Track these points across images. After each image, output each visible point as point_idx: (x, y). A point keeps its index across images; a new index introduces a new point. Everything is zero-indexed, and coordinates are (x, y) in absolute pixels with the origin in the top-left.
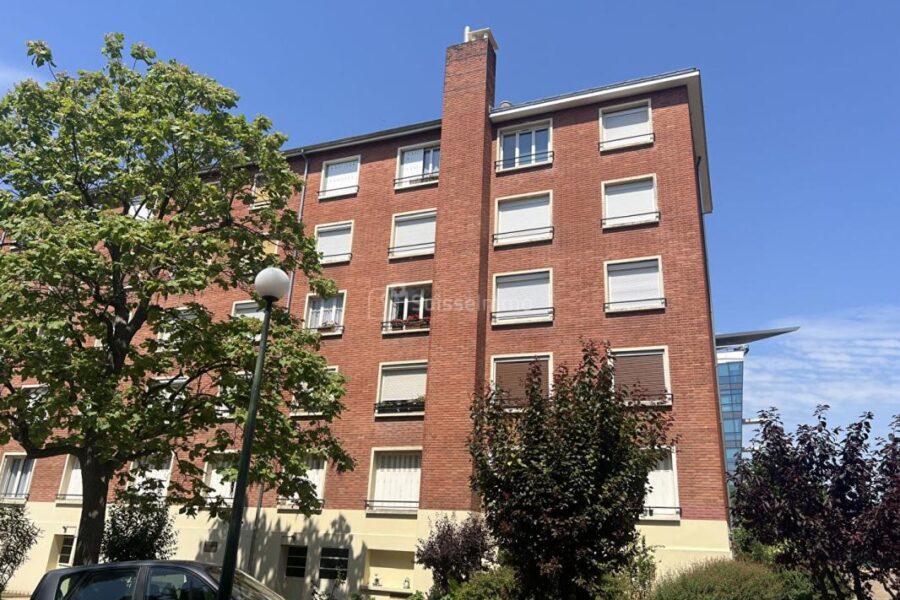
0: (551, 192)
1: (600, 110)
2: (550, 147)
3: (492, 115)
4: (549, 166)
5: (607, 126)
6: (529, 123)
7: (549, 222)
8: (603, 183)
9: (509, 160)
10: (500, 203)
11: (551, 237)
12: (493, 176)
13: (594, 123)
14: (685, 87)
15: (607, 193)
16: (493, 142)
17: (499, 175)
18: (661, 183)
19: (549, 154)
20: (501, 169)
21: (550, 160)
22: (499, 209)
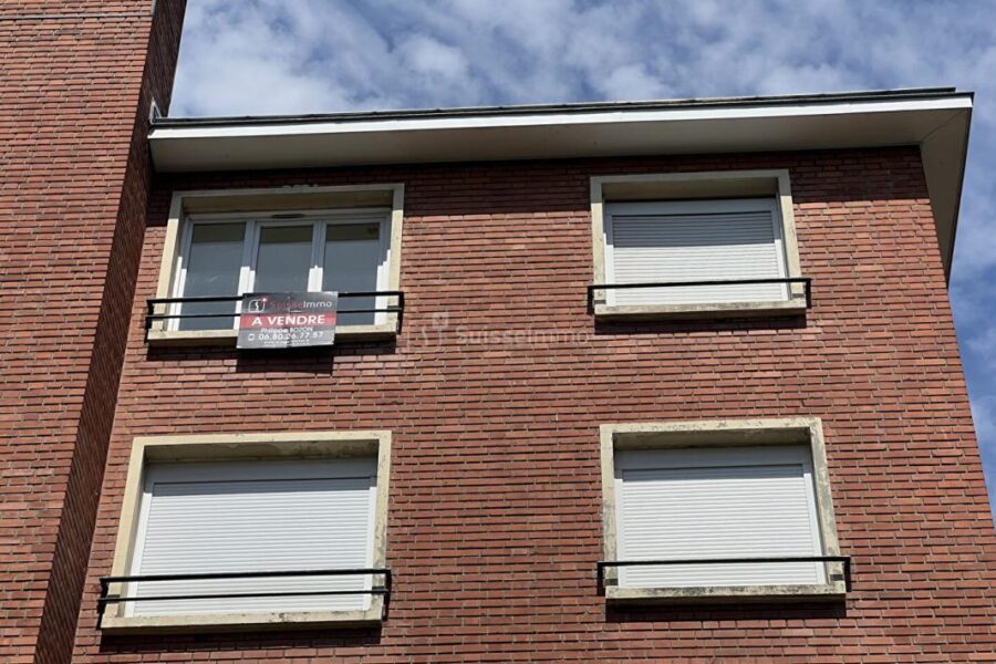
0: (385, 439)
1: (596, 183)
2: (387, 276)
3: (158, 134)
4: (384, 343)
5: (620, 236)
6: (306, 189)
7: (369, 553)
8: (607, 431)
9: (207, 302)
10: (152, 459)
11: (377, 615)
12: (134, 351)
13: (570, 217)
14: (913, 150)
15: (622, 472)
16: (151, 233)
17: (161, 351)
18: (842, 457)
19: (381, 302)
20: (173, 330)
21: (384, 323)
22: (145, 485)
